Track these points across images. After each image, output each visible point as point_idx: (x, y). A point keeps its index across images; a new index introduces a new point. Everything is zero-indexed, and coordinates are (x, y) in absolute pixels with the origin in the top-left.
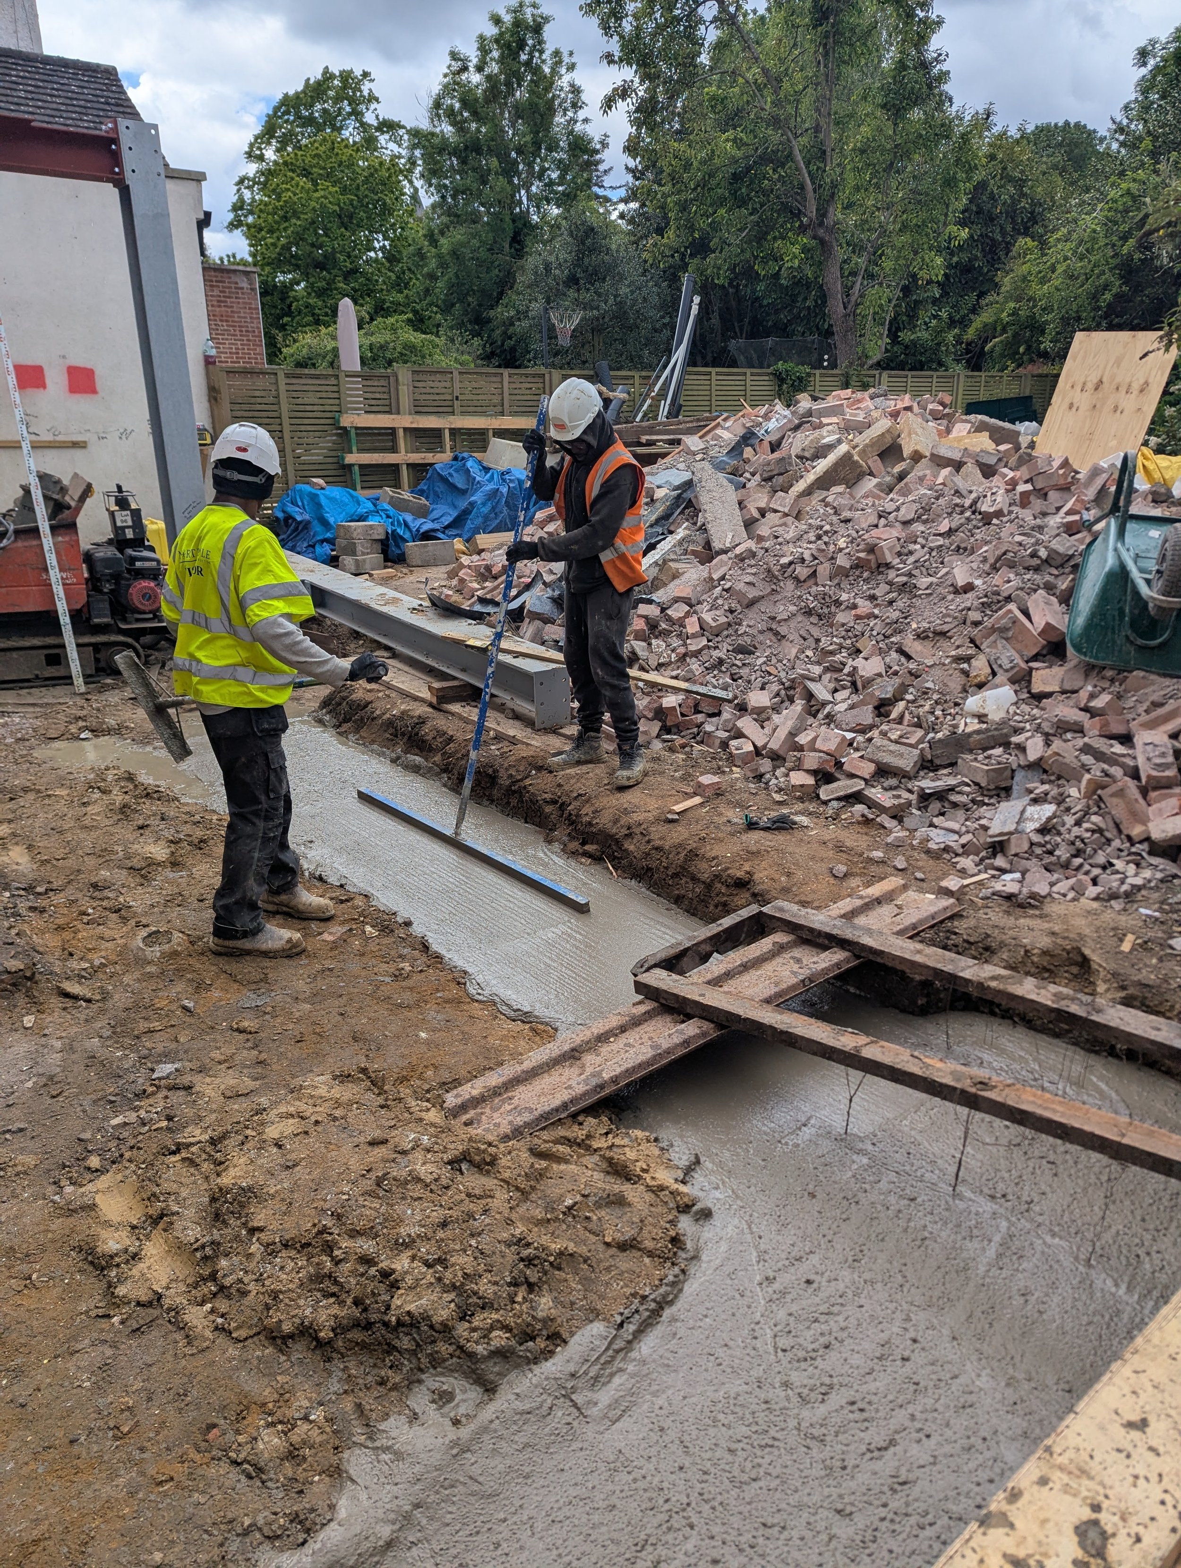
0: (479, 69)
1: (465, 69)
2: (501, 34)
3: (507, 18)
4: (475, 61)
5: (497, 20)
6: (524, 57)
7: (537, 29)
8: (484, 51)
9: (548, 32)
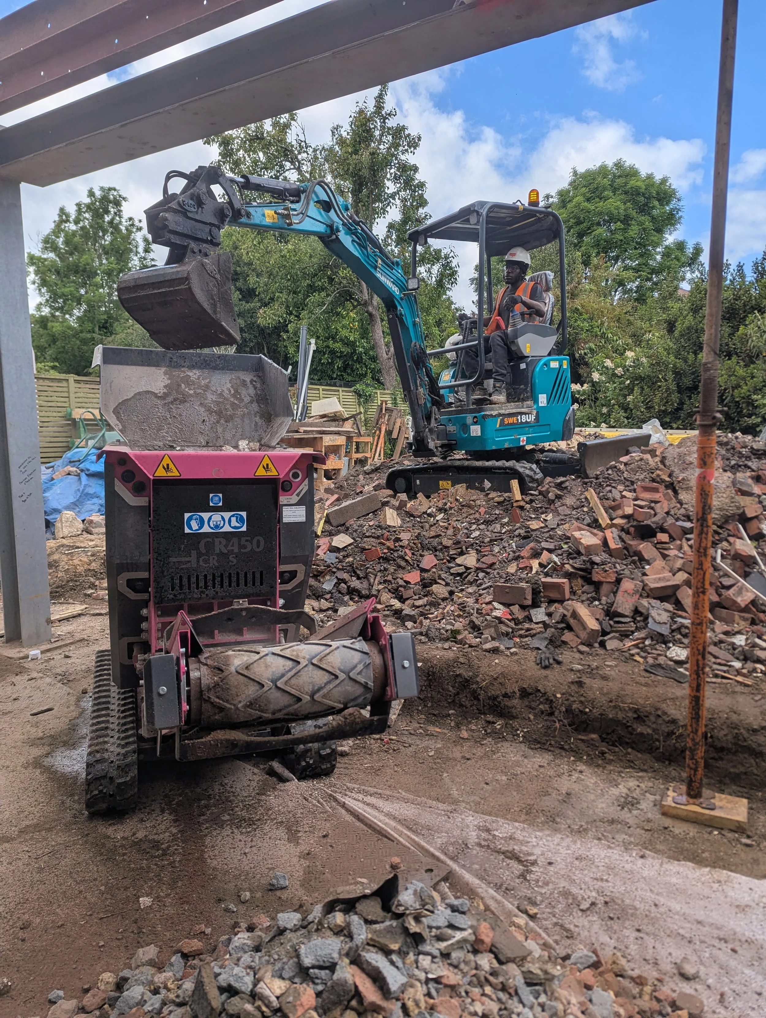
0: (76, 222)
1: (67, 221)
2: (93, 203)
3: (98, 194)
4: (73, 217)
5: (91, 194)
6: (107, 218)
7: (117, 203)
8: (79, 211)
9: (125, 207)
